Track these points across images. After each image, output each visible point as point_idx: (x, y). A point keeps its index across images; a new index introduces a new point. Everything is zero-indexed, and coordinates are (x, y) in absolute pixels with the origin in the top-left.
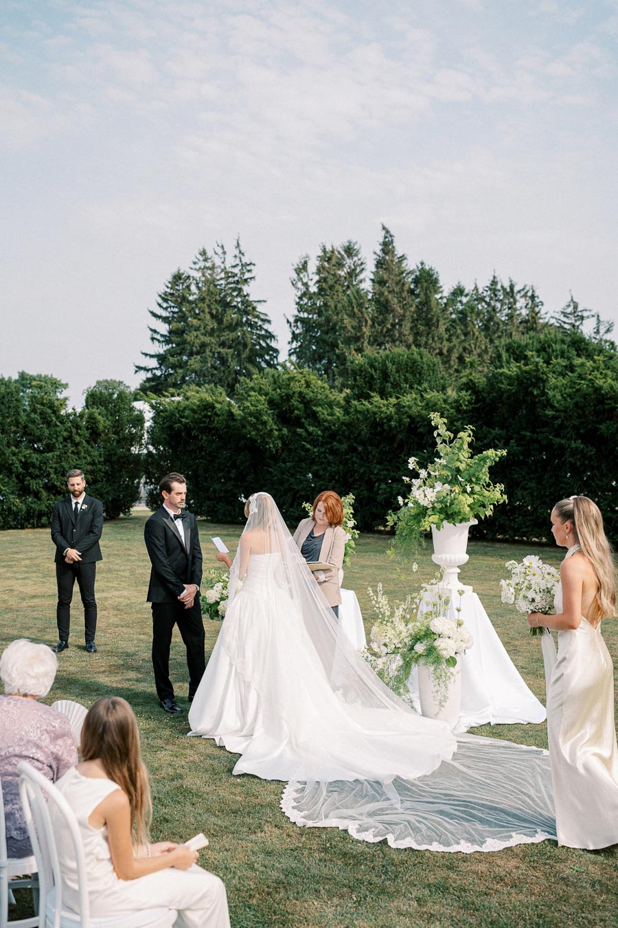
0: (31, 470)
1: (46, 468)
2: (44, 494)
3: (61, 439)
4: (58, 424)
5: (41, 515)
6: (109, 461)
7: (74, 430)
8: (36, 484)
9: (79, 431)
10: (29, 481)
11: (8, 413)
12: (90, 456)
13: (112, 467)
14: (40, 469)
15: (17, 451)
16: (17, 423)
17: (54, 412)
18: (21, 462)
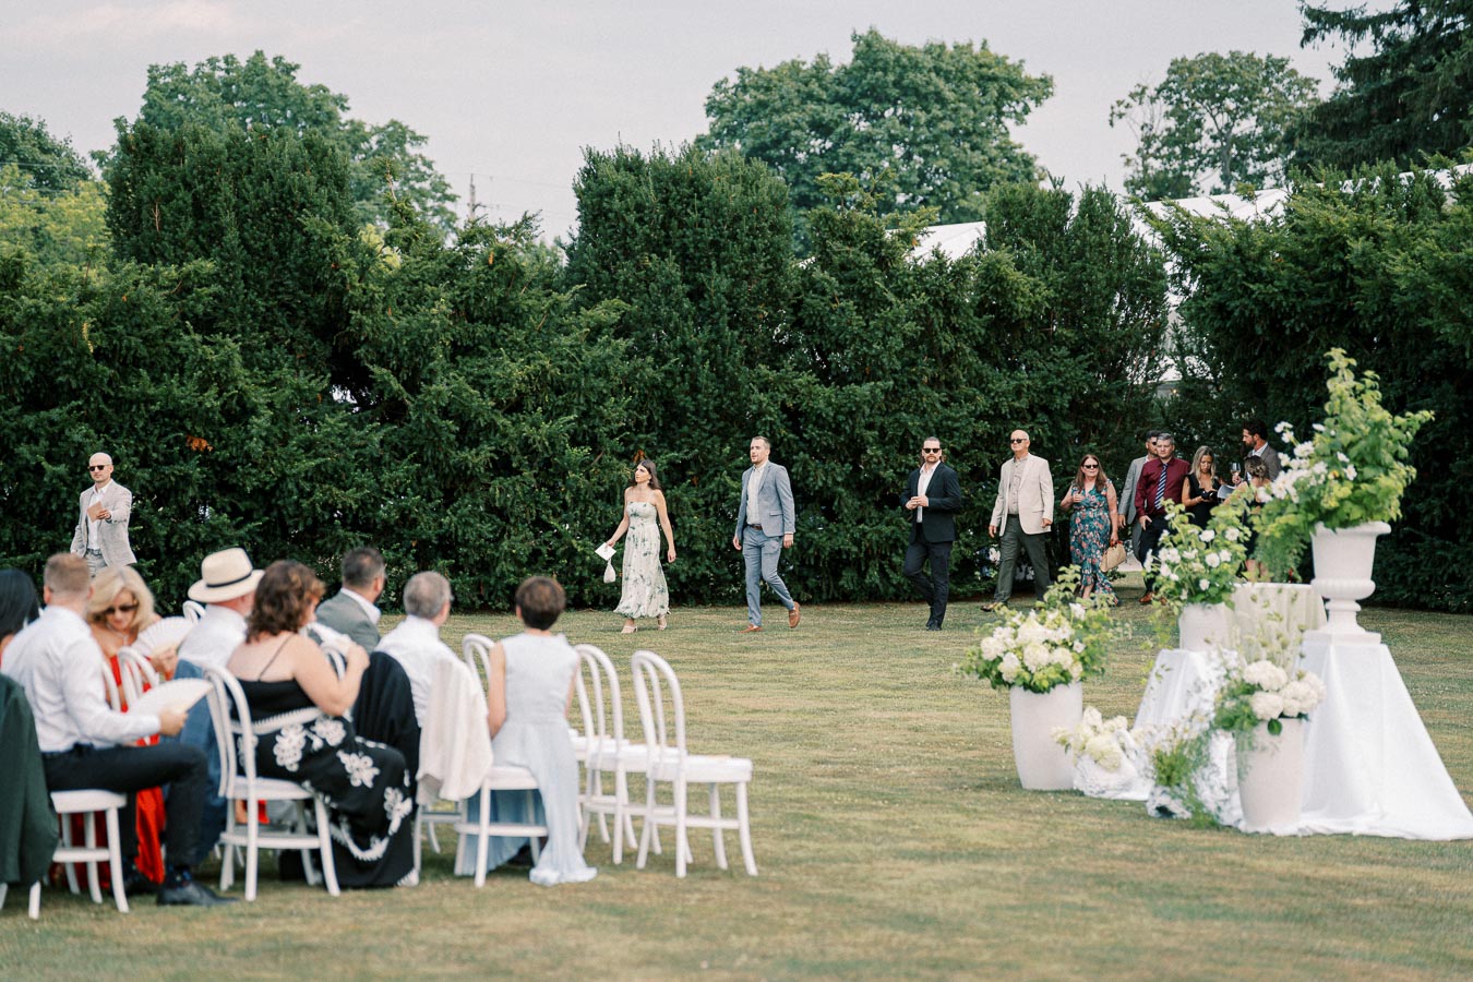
0: (811, 432)
1: (853, 428)
2: (848, 502)
3: (896, 343)
4: (891, 297)
5: (838, 562)
6: (1045, 409)
7: (938, 318)
8: (826, 472)
9: (954, 319)
10: (805, 464)
11: (747, 265)
12: (986, 392)
13: (1055, 427)
14: (838, 431)
15: (773, 375)
16: (774, 297)
17: (882, 263)
18: (784, 408)
